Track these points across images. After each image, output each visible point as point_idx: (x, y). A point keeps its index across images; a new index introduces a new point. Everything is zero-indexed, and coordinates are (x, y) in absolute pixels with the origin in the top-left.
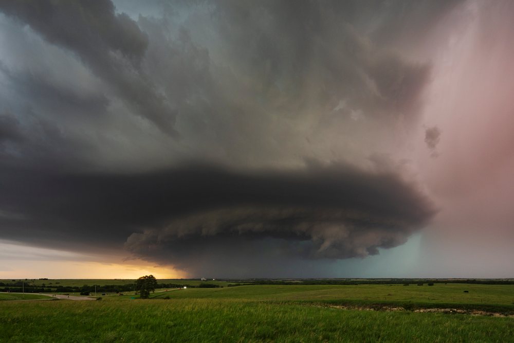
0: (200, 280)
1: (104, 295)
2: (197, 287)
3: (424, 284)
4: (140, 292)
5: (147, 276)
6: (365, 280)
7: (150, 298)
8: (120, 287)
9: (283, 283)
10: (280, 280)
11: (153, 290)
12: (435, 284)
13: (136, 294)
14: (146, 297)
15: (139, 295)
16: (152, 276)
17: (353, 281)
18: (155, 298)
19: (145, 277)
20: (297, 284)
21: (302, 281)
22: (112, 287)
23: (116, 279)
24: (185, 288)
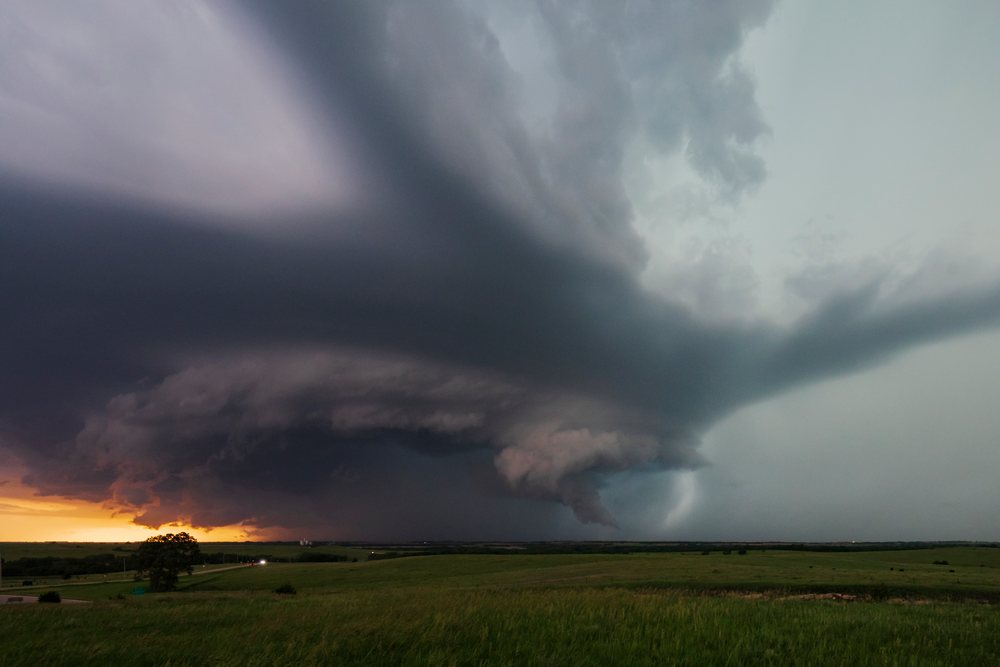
0: (298, 543)
1: (30, 583)
2: (293, 561)
3: (733, 552)
4: (150, 575)
5: (171, 535)
6: (638, 545)
7: (180, 590)
8: (73, 562)
9: (487, 550)
10: (481, 545)
11: (190, 570)
12: (748, 551)
13: (138, 580)
14: (167, 588)
15: (147, 582)
16: (184, 534)
17: (617, 547)
18: (193, 587)
19: (164, 538)
20: (516, 552)
21: (524, 545)
22: (48, 562)
23: (54, 543)
24: (263, 562)
